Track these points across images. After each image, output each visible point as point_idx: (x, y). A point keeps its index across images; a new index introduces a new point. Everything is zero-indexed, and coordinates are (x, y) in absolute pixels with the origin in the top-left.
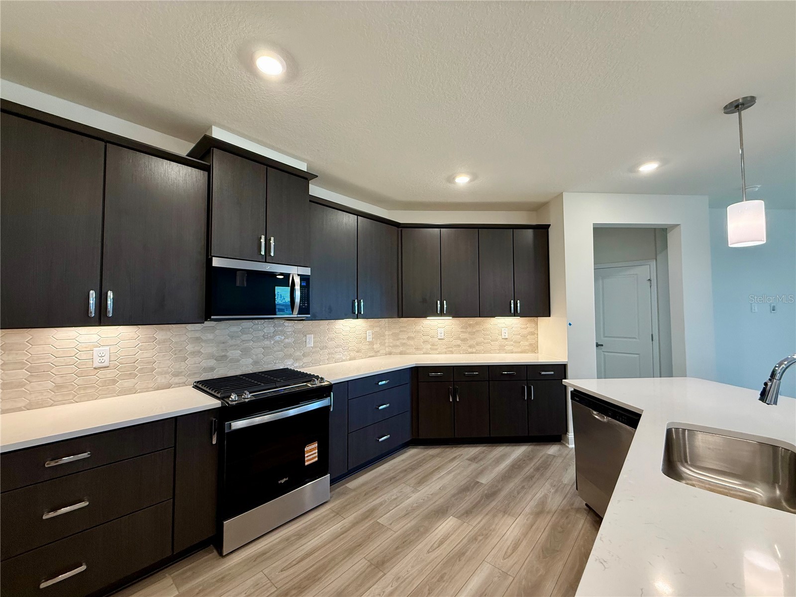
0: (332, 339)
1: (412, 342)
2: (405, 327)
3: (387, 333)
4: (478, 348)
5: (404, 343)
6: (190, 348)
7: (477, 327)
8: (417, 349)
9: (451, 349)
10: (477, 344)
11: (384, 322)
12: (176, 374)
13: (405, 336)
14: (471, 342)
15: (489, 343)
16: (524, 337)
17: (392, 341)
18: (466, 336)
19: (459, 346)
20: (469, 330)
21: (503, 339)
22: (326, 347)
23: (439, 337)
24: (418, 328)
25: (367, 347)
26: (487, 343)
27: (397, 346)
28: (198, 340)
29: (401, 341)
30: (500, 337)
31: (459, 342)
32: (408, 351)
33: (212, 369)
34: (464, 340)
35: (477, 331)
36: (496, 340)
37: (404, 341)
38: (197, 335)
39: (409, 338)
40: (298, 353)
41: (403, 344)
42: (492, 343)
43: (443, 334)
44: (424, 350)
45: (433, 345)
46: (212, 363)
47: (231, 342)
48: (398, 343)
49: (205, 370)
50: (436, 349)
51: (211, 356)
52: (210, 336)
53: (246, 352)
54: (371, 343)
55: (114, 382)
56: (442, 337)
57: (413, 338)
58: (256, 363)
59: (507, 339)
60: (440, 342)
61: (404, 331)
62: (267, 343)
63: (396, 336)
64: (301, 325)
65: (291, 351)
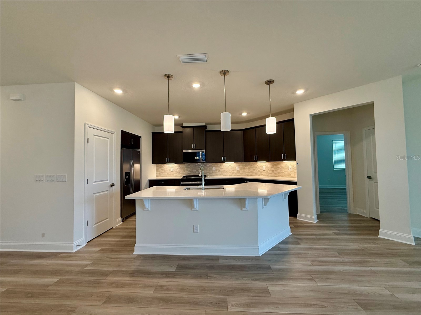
0: (222, 169)
1: (254, 171)
2: (252, 166)
3: (246, 168)
4: (279, 175)
6: (186, 169)
7: (278, 166)
8: (256, 174)
9: (268, 175)
10: (278, 173)
11: (244, 163)
13: (252, 169)
14: (276, 172)
15: (283, 173)
18: (273, 169)
19: (271, 173)
20: (275, 167)
21: (289, 171)
22: (220, 171)
23: (263, 170)
24: (256, 166)
25: (237, 172)
26: (282, 173)
27: (249, 172)
28: (187, 167)
29: (251, 170)
30: (288, 170)
31: (271, 172)
32: (253, 175)
33: (190, 174)
34: (273, 171)
35: (278, 167)
36: (287, 171)
37: (252, 171)
38: (187, 166)
39: (253, 170)
40: (211, 172)
41: (252, 172)
42: (285, 173)
43: (264, 169)
44: (258, 174)
45: (261, 173)
46: (190, 172)
47: (194, 168)
48: (250, 171)
50: (262, 174)
51: (189, 171)
52: (189, 167)
53: (197, 171)
55: (174, 174)
59: (291, 171)
60: (264, 171)
61: (252, 167)
63: (249, 168)
64: (211, 164)
65: (209, 171)
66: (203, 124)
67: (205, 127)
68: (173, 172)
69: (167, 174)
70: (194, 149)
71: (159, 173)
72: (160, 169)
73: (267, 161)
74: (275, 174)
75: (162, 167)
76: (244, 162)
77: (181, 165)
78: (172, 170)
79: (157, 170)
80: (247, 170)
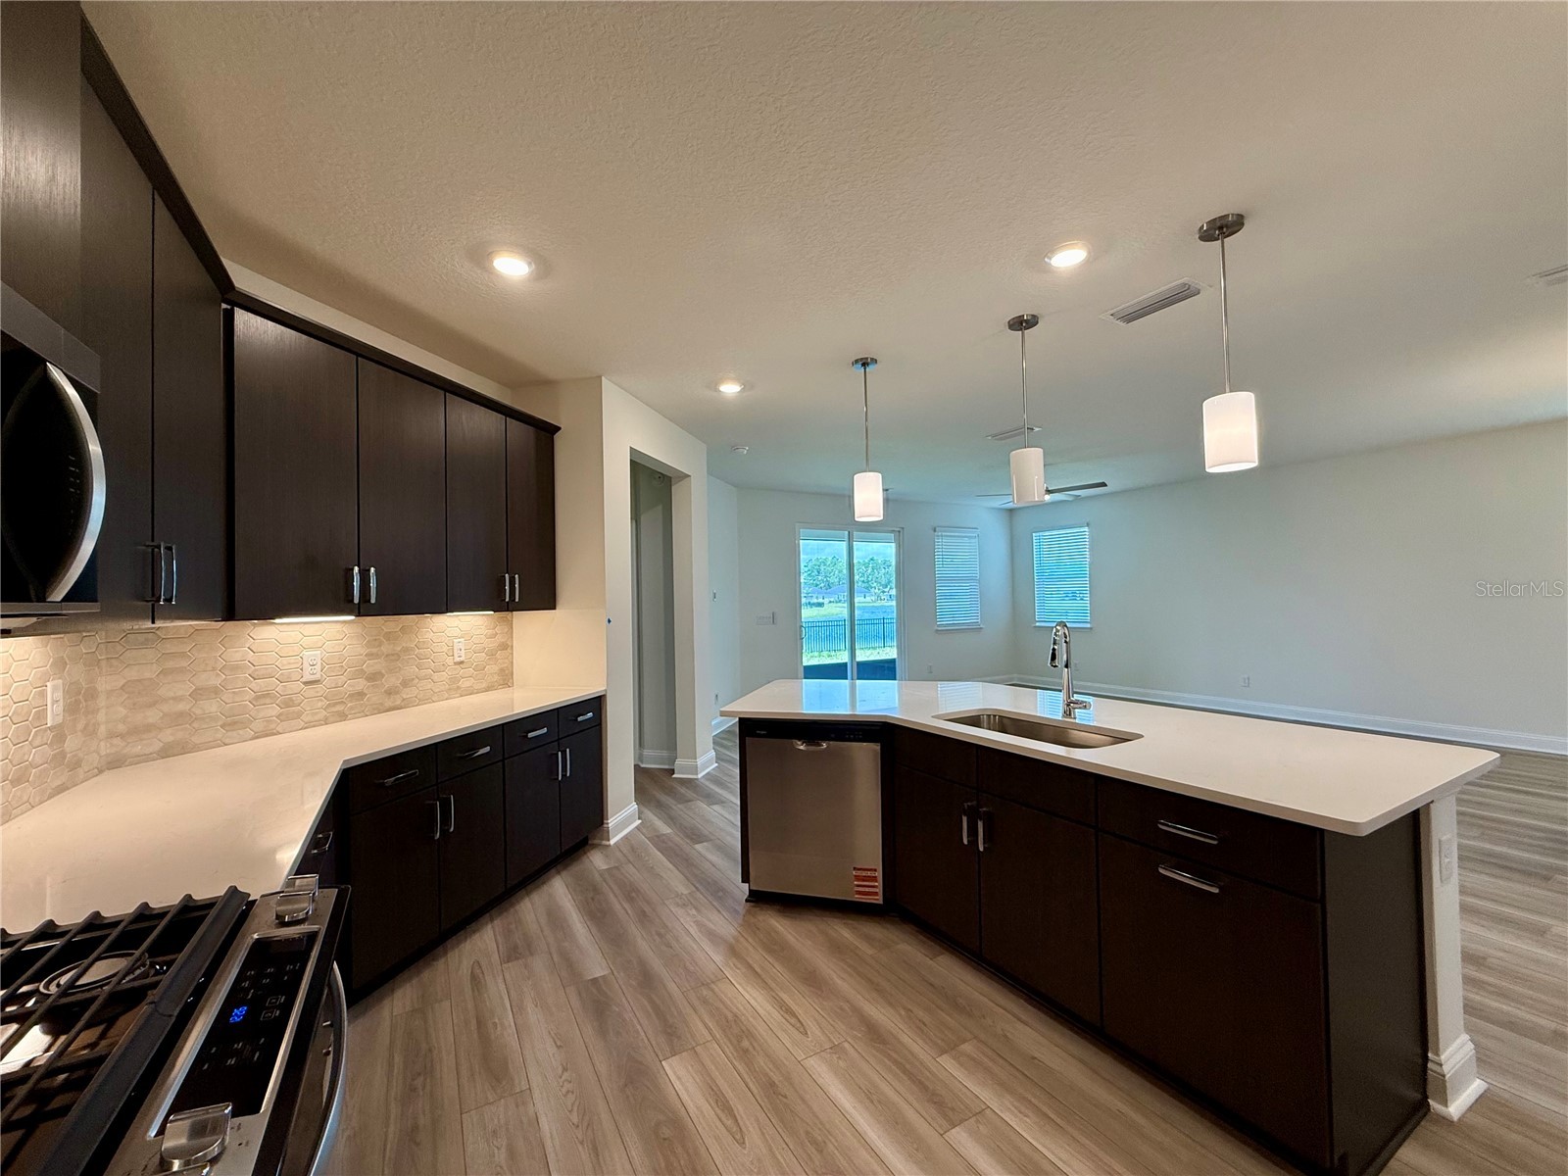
1: (212, 707)
2: (183, 655)
3: (103, 684)
5: (181, 714)
9: (339, 708)
10: (405, 684)
13: (184, 688)
14: (391, 681)
15: (429, 677)
16: (492, 654)
17: (123, 711)
18: (378, 665)
19: (361, 694)
20: (386, 648)
21: (455, 663)
23: (307, 677)
24: (235, 654)
25: (47, 752)
26: (425, 678)
27: (145, 729)
29: (165, 708)
30: (450, 661)
31: (361, 684)
32: (196, 739)
34: (373, 677)
35: (406, 650)
36: (443, 668)
37: (181, 707)
39: (198, 694)
41: (177, 720)
42: (436, 677)
43: (318, 667)
44: (258, 726)
45: (288, 703)
48: (153, 716)
50: (299, 715)
54: (59, 734)
56: (317, 677)
57: (216, 691)
59: (462, 662)
60: (310, 691)
61: (181, 670)
74: (389, 693)
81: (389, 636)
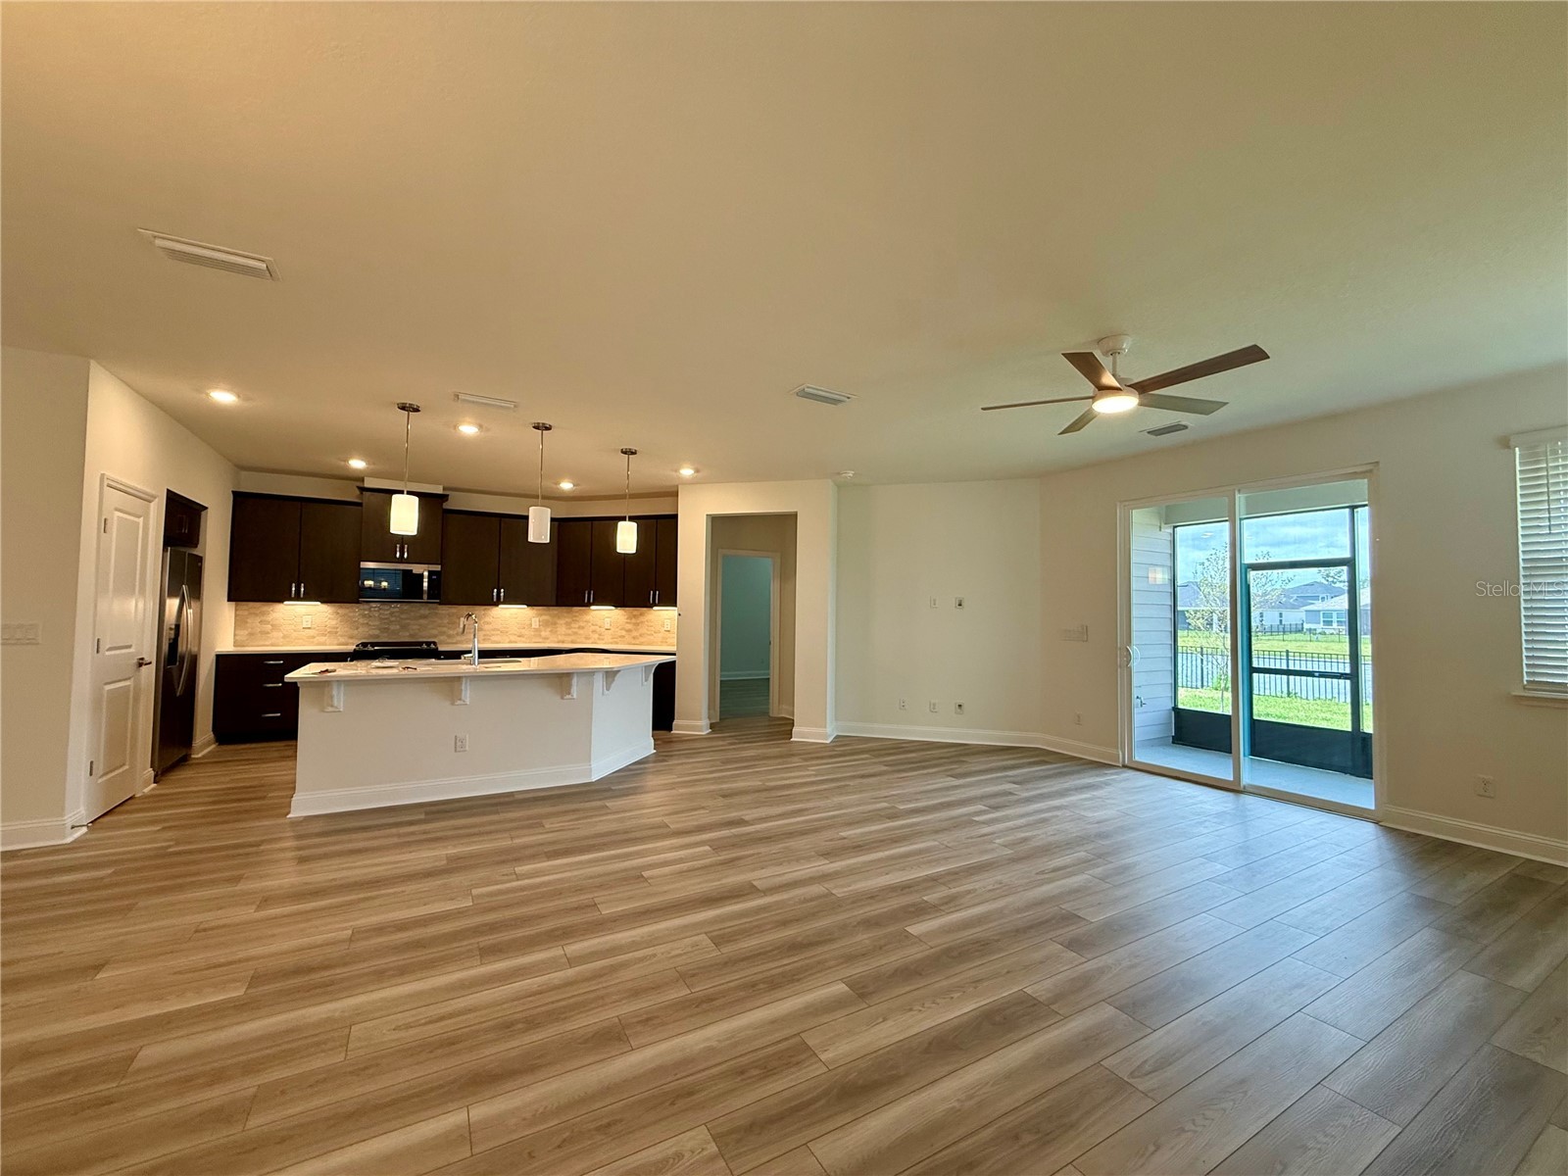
0: (488, 623)
1: (581, 632)
2: (576, 617)
3: (559, 621)
6: (361, 621)
7: (642, 619)
9: (616, 640)
11: (555, 610)
12: (351, 637)
13: (576, 626)
14: (635, 634)
15: (651, 634)
18: (629, 627)
19: (624, 637)
20: (634, 621)
21: (665, 631)
22: (481, 629)
23: (605, 627)
24: (587, 617)
25: (533, 633)
27: (569, 635)
28: (366, 616)
29: (573, 629)
30: (663, 630)
31: (624, 633)
32: (578, 640)
33: (378, 636)
34: (629, 631)
35: (642, 622)
36: (660, 632)
37: (575, 631)
38: (366, 613)
39: (579, 628)
40: (451, 632)
41: (575, 633)
42: (655, 635)
43: (609, 624)
44: (592, 640)
45: (600, 635)
46: (377, 632)
47: (392, 619)
48: (570, 632)
49: (371, 636)
50: (603, 639)
51: (374, 628)
52: (376, 615)
53: (404, 627)
54: (536, 630)
55: (314, 637)
56: (609, 627)
57: (583, 628)
58: (411, 636)
59: (669, 631)
60: (607, 632)
61: (577, 621)
62: (422, 621)
63: (567, 624)
64: (454, 609)
65: (445, 629)
66: (439, 490)
67: (443, 498)
68: (311, 632)
69: (284, 637)
70: (401, 560)
71: (251, 634)
72: (254, 622)
73: (617, 605)
74: (634, 638)
75: (263, 614)
76: (557, 605)
77: (341, 607)
78: (304, 623)
79: (239, 623)
80: (562, 629)
81: (635, 616)
